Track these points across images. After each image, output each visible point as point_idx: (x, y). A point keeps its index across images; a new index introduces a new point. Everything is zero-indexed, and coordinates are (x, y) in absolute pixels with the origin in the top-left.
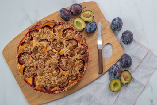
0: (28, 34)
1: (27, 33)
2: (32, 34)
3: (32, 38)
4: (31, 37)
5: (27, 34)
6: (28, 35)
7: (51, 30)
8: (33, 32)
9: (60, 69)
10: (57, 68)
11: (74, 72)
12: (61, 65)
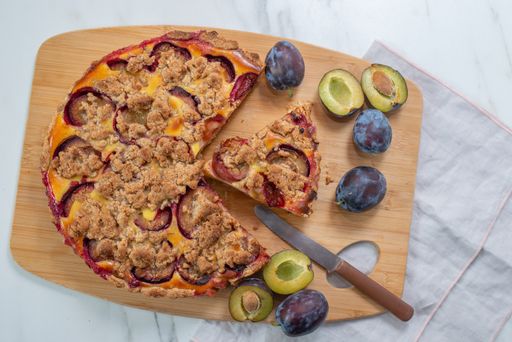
0: (153, 45)
1: (153, 41)
2: (162, 53)
3: (156, 63)
4: (156, 60)
5: (150, 42)
6: (150, 48)
7: (230, 82)
8: (172, 51)
9: (174, 219)
10: (168, 209)
11: (206, 258)
12: (185, 208)
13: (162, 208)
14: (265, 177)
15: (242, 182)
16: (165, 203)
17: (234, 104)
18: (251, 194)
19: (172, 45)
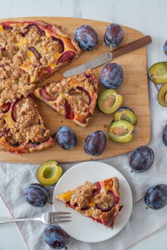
0: (28, 24)
1: (29, 22)
2: (32, 30)
4: (27, 32)
5: (27, 22)
6: (26, 25)
7: (60, 53)
8: (36, 29)
9: (11, 109)
10: (9, 104)
11: (21, 134)
12: (17, 106)
13: (6, 102)
14: (67, 101)
15: (54, 102)
16: (8, 100)
17: (59, 64)
18: (58, 109)
19: (37, 27)
